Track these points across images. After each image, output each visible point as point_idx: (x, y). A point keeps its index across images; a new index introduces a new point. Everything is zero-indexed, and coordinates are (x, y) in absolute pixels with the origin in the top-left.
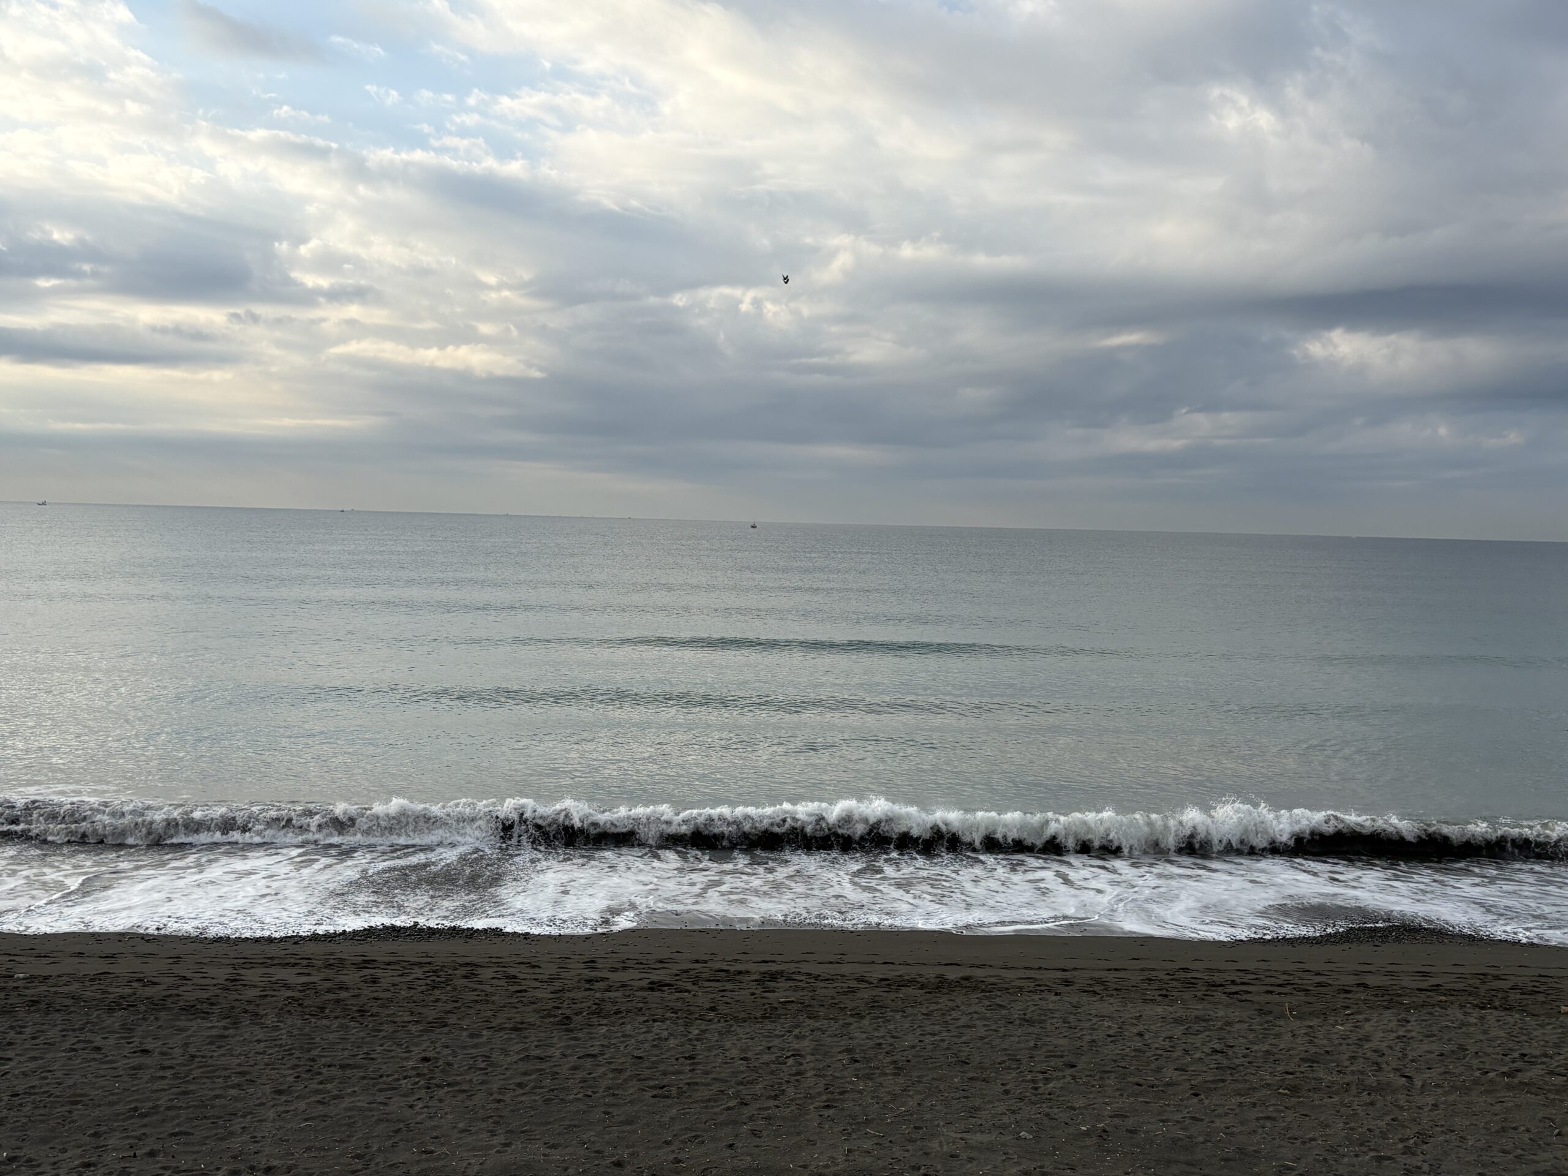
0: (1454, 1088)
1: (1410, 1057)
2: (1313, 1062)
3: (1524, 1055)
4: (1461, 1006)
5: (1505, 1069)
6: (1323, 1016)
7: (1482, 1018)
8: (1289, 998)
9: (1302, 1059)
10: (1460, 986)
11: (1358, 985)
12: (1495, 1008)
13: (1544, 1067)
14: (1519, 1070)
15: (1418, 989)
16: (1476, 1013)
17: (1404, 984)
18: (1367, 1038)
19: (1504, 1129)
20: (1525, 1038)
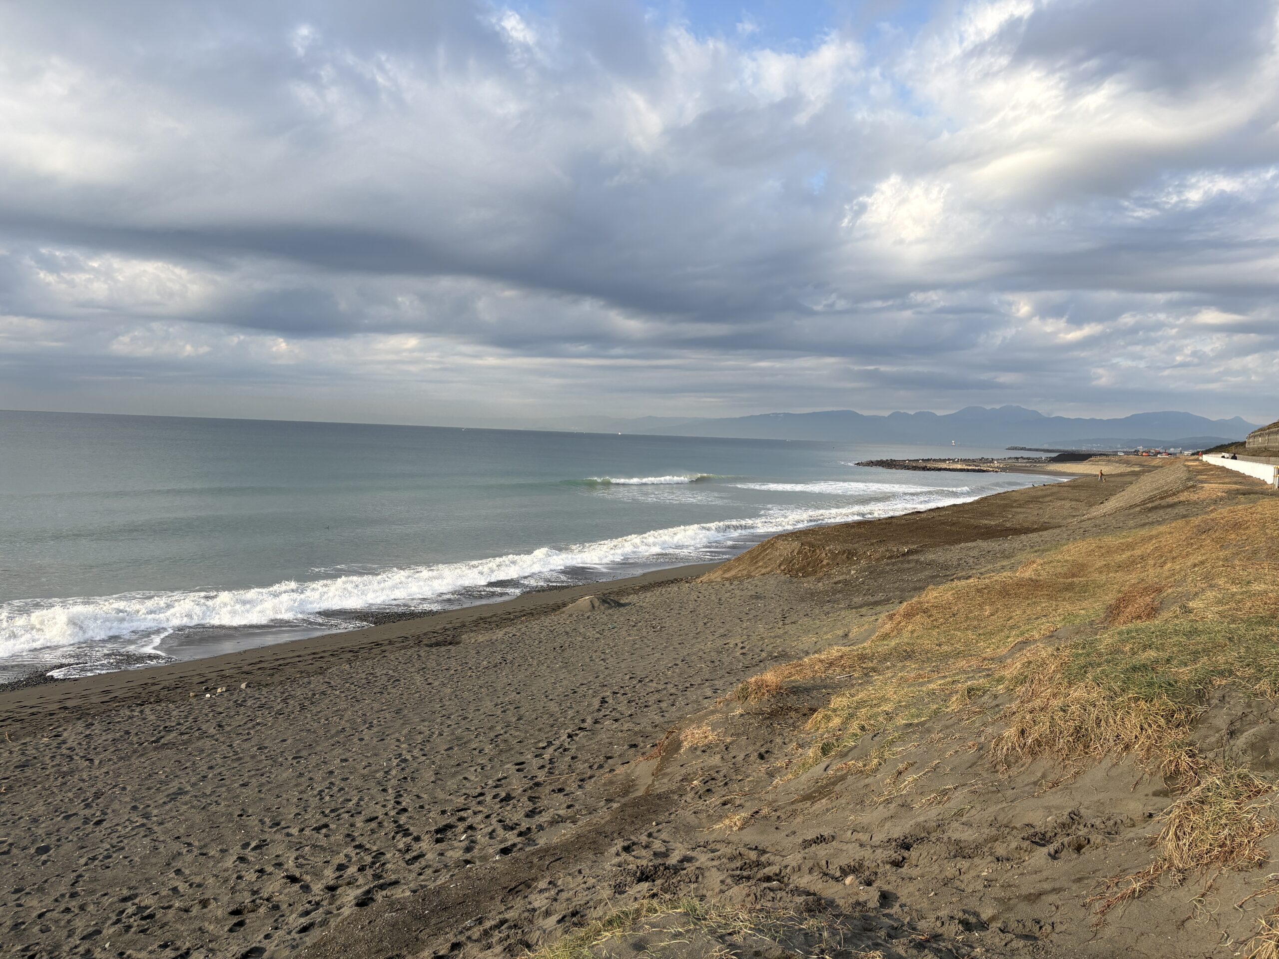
0: (120, 759)
1: (93, 747)
2: (24, 766)
3: (166, 727)
4: (129, 707)
5: (153, 739)
6: (33, 735)
7: (142, 712)
8: (8, 728)
9: (16, 767)
10: (130, 694)
11: (60, 708)
12: (151, 703)
13: (178, 731)
14: (162, 737)
15: (102, 703)
16: (138, 709)
17: (92, 701)
18: (64, 742)
19: (150, 775)
20: (167, 717)
